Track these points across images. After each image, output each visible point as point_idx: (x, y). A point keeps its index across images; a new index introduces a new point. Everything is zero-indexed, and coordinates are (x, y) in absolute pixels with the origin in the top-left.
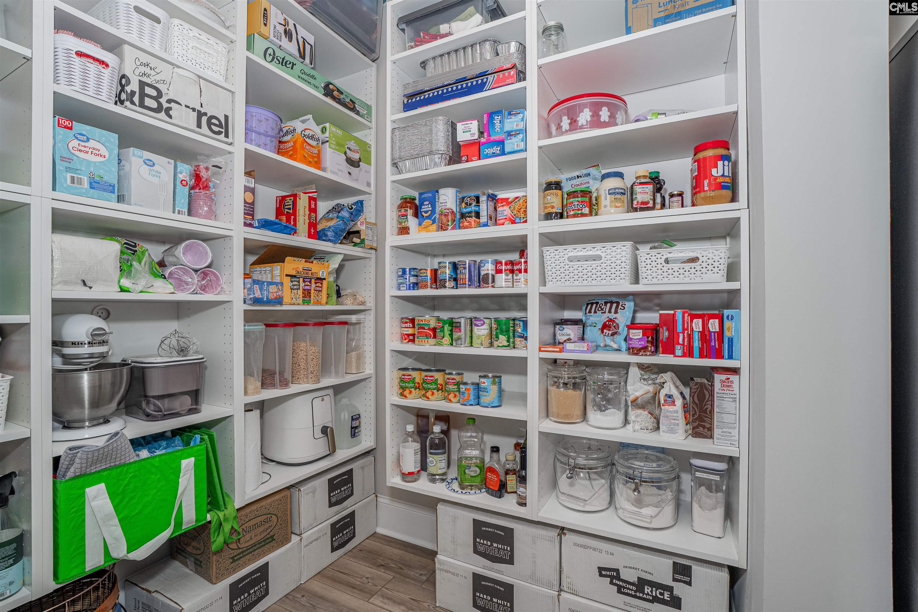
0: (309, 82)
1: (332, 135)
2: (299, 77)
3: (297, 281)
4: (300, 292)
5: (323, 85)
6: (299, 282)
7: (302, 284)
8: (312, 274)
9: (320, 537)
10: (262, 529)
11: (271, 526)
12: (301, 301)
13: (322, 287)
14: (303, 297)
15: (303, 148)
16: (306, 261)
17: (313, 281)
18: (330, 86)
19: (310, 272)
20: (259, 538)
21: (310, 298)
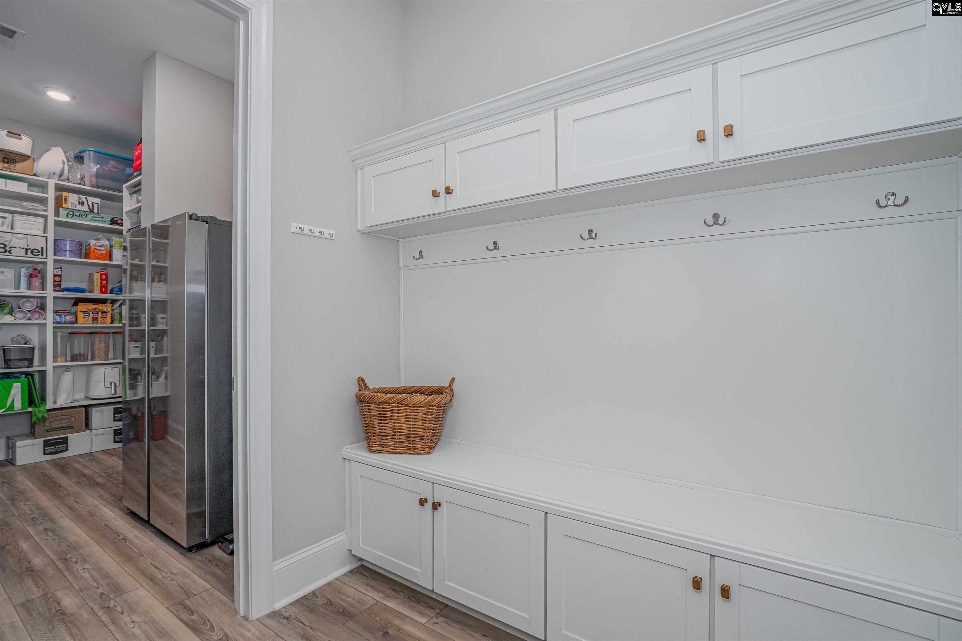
0: (98, 221)
1: (116, 243)
2: (91, 220)
3: (88, 314)
4: (90, 319)
5: (109, 220)
6: (89, 314)
7: (91, 315)
8: (98, 310)
9: (105, 434)
10: (65, 421)
11: (71, 422)
12: (91, 323)
13: (106, 316)
14: (92, 321)
15: (94, 252)
16: (93, 304)
17: (100, 313)
18: (115, 219)
19: (97, 309)
20: (63, 425)
21: (98, 320)
